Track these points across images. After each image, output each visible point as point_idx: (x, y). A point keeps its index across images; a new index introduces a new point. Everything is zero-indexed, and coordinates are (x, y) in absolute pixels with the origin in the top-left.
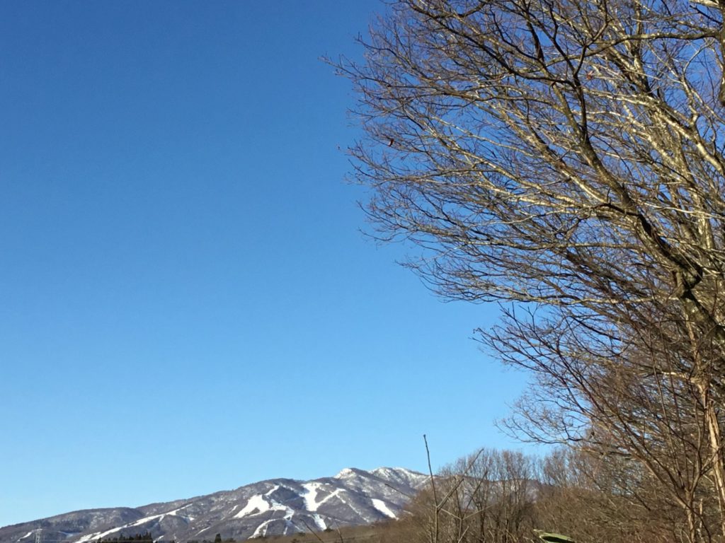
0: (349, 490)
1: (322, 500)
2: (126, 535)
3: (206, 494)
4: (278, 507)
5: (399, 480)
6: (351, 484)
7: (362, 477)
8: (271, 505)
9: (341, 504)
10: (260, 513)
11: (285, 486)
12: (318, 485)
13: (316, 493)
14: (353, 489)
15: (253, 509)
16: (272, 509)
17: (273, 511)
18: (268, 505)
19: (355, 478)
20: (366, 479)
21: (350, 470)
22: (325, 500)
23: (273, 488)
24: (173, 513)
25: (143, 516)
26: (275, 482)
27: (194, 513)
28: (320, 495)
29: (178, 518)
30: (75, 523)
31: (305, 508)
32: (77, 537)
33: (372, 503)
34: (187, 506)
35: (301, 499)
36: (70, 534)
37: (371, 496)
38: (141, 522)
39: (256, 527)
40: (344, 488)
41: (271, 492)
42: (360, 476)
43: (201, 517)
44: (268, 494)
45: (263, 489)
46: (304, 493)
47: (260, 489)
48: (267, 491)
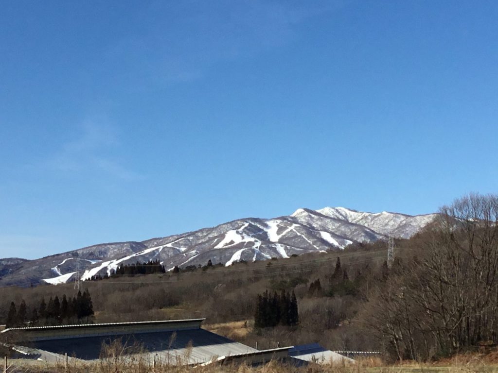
0: (302, 225)
1: (282, 233)
3: (193, 231)
4: (248, 239)
5: (340, 217)
6: (304, 220)
7: (313, 216)
8: (243, 238)
9: (296, 236)
10: (235, 244)
11: (253, 224)
12: (279, 221)
13: (277, 228)
14: (305, 224)
15: (228, 242)
16: (244, 241)
17: (245, 242)
18: (241, 238)
19: (307, 216)
20: (316, 217)
21: (303, 210)
22: (284, 233)
23: (243, 225)
24: (169, 245)
25: (146, 248)
26: (245, 220)
27: (185, 245)
28: (280, 229)
29: (173, 249)
30: (97, 254)
31: (269, 240)
32: (99, 264)
33: (320, 235)
34: (180, 240)
35: (266, 233)
36: (93, 263)
37: (319, 229)
38: (147, 251)
39: (232, 254)
40: (298, 224)
41: (243, 228)
42: (311, 214)
43: (191, 248)
44: (240, 230)
45: (236, 226)
46: (268, 229)
47: (234, 226)
48: (240, 227)
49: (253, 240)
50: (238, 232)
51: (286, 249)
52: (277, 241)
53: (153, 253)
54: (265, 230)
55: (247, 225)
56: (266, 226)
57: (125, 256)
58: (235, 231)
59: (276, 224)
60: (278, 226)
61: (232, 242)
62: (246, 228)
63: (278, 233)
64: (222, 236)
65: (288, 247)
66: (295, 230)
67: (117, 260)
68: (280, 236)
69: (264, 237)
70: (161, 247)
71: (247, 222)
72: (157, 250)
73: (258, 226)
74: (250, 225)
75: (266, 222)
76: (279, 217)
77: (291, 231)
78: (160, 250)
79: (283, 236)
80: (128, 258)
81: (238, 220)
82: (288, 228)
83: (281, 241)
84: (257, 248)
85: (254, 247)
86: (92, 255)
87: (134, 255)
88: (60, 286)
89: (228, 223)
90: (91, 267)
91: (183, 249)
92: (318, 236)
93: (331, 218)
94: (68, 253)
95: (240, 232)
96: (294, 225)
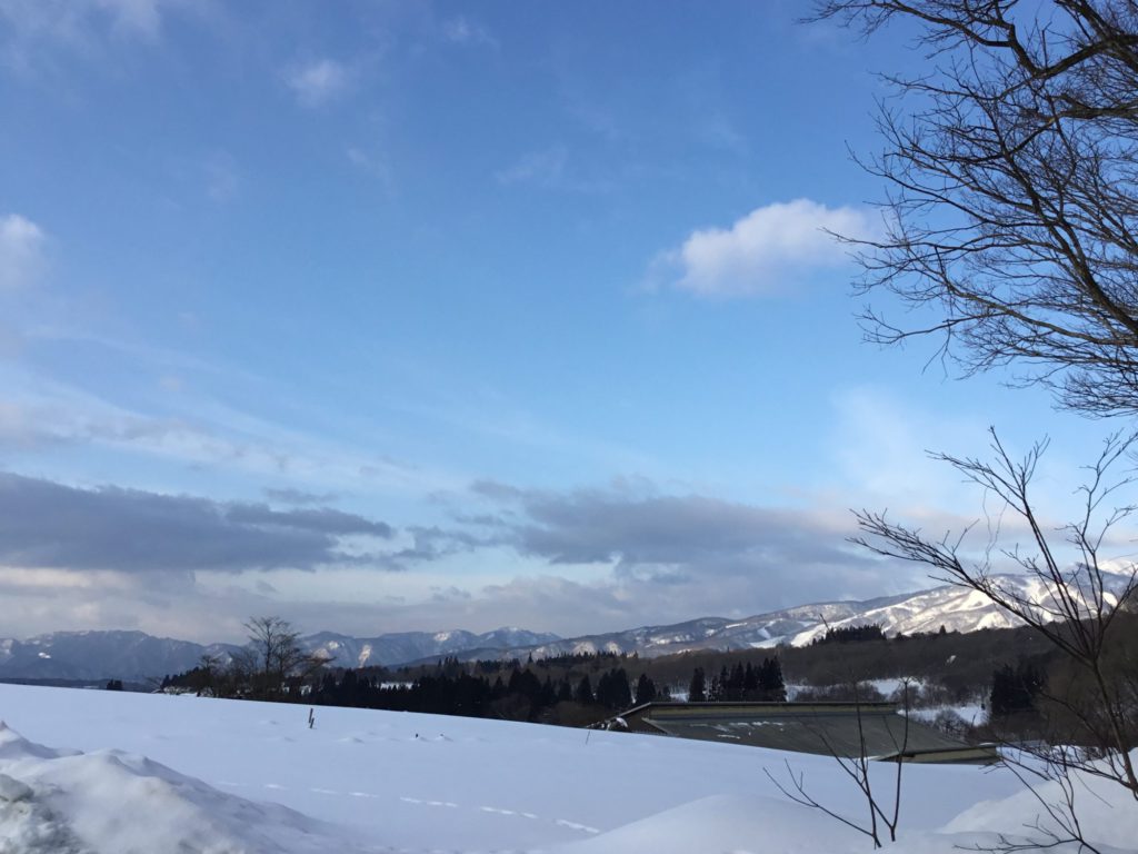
1: (1046, 593)
2: (857, 627)
10: (983, 606)
15: (976, 602)
24: (899, 606)
25: (871, 609)
26: (995, 576)
27: (919, 606)
29: (904, 610)
30: (811, 615)
32: (814, 626)
34: (912, 599)
36: (807, 624)
38: (869, 613)
39: (980, 618)
43: (925, 609)
52: (1040, 603)
53: (878, 615)
54: (1023, 588)
56: (1025, 584)
57: (845, 618)
59: (1038, 581)
61: (980, 603)
63: (1041, 592)
64: (965, 597)
67: (835, 621)
68: (1043, 597)
70: (888, 609)
73: (1013, 583)
75: (1022, 580)
80: (848, 620)
83: (1045, 603)
86: (804, 616)
87: (856, 617)
88: (770, 650)
90: (804, 630)
91: (916, 610)
93: (1113, 575)
94: (776, 613)
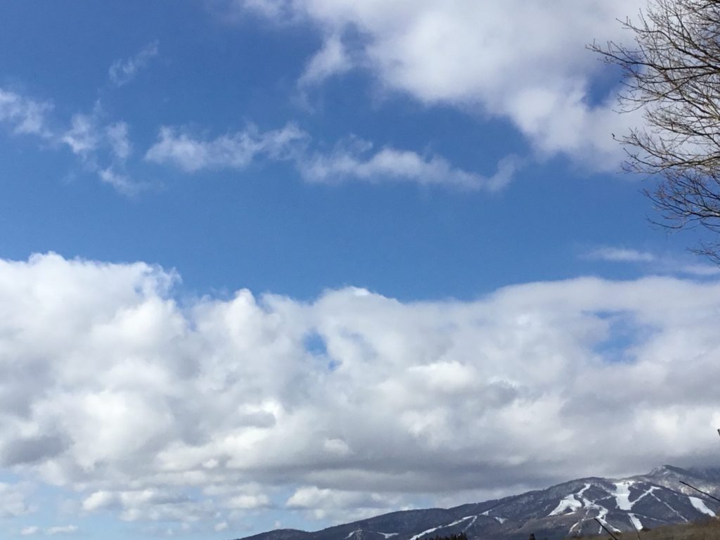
0: (663, 488)
1: (636, 499)
2: (442, 536)
3: (516, 494)
7: (678, 475)
8: (584, 504)
9: (656, 503)
10: (572, 512)
11: (596, 485)
12: (631, 483)
14: (668, 487)
15: (565, 508)
17: (586, 509)
18: (580, 503)
19: (670, 475)
21: (664, 468)
22: (639, 498)
24: (486, 513)
25: (457, 517)
28: (634, 494)
31: (619, 507)
33: (689, 501)
35: (614, 498)
37: (688, 494)
40: (658, 486)
41: (582, 491)
42: (675, 473)
44: (580, 493)
45: (573, 489)
46: (617, 493)
47: (571, 488)
48: (579, 490)
49: (596, 506)
50: (576, 498)
51: (642, 521)
52: (630, 509)
53: (466, 523)
54: (613, 494)
55: (588, 486)
56: (614, 488)
57: (428, 529)
58: (572, 496)
59: (627, 486)
60: (630, 488)
61: (568, 510)
62: (587, 490)
63: (631, 498)
65: (645, 517)
66: (653, 495)
68: (633, 503)
69: (611, 504)
70: (475, 517)
71: (587, 483)
72: (471, 519)
73: (604, 488)
74: (592, 486)
75: (614, 484)
76: (631, 476)
77: (649, 494)
78: (474, 520)
79: (637, 502)
81: (577, 480)
82: (644, 492)
83: (634, 510)
84: (602, 518)
85: (599, 517)
87: (440, 527)
89: (564, 484)
92: (686, 503)
94: (356, 523)
95: (580, 497)
96: (653, 488)
